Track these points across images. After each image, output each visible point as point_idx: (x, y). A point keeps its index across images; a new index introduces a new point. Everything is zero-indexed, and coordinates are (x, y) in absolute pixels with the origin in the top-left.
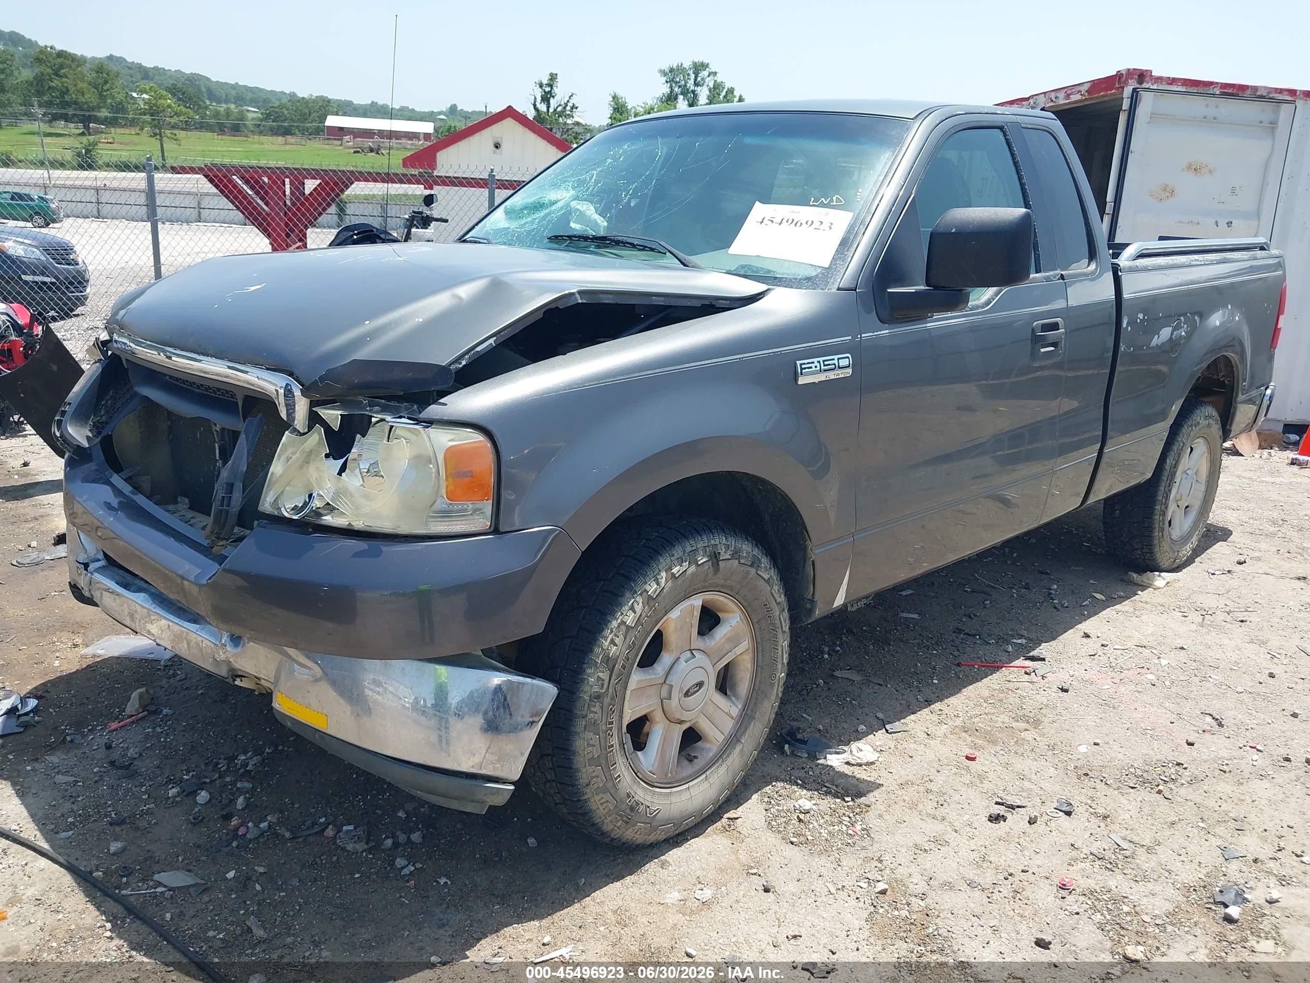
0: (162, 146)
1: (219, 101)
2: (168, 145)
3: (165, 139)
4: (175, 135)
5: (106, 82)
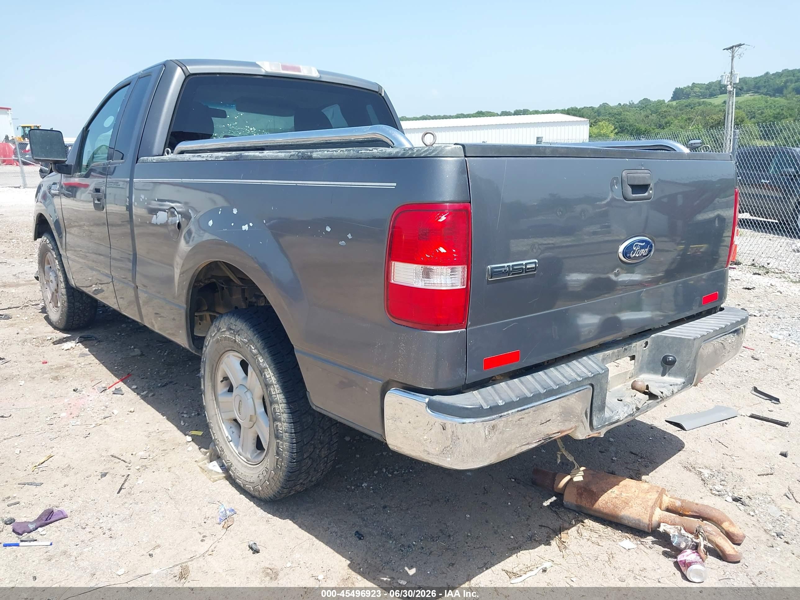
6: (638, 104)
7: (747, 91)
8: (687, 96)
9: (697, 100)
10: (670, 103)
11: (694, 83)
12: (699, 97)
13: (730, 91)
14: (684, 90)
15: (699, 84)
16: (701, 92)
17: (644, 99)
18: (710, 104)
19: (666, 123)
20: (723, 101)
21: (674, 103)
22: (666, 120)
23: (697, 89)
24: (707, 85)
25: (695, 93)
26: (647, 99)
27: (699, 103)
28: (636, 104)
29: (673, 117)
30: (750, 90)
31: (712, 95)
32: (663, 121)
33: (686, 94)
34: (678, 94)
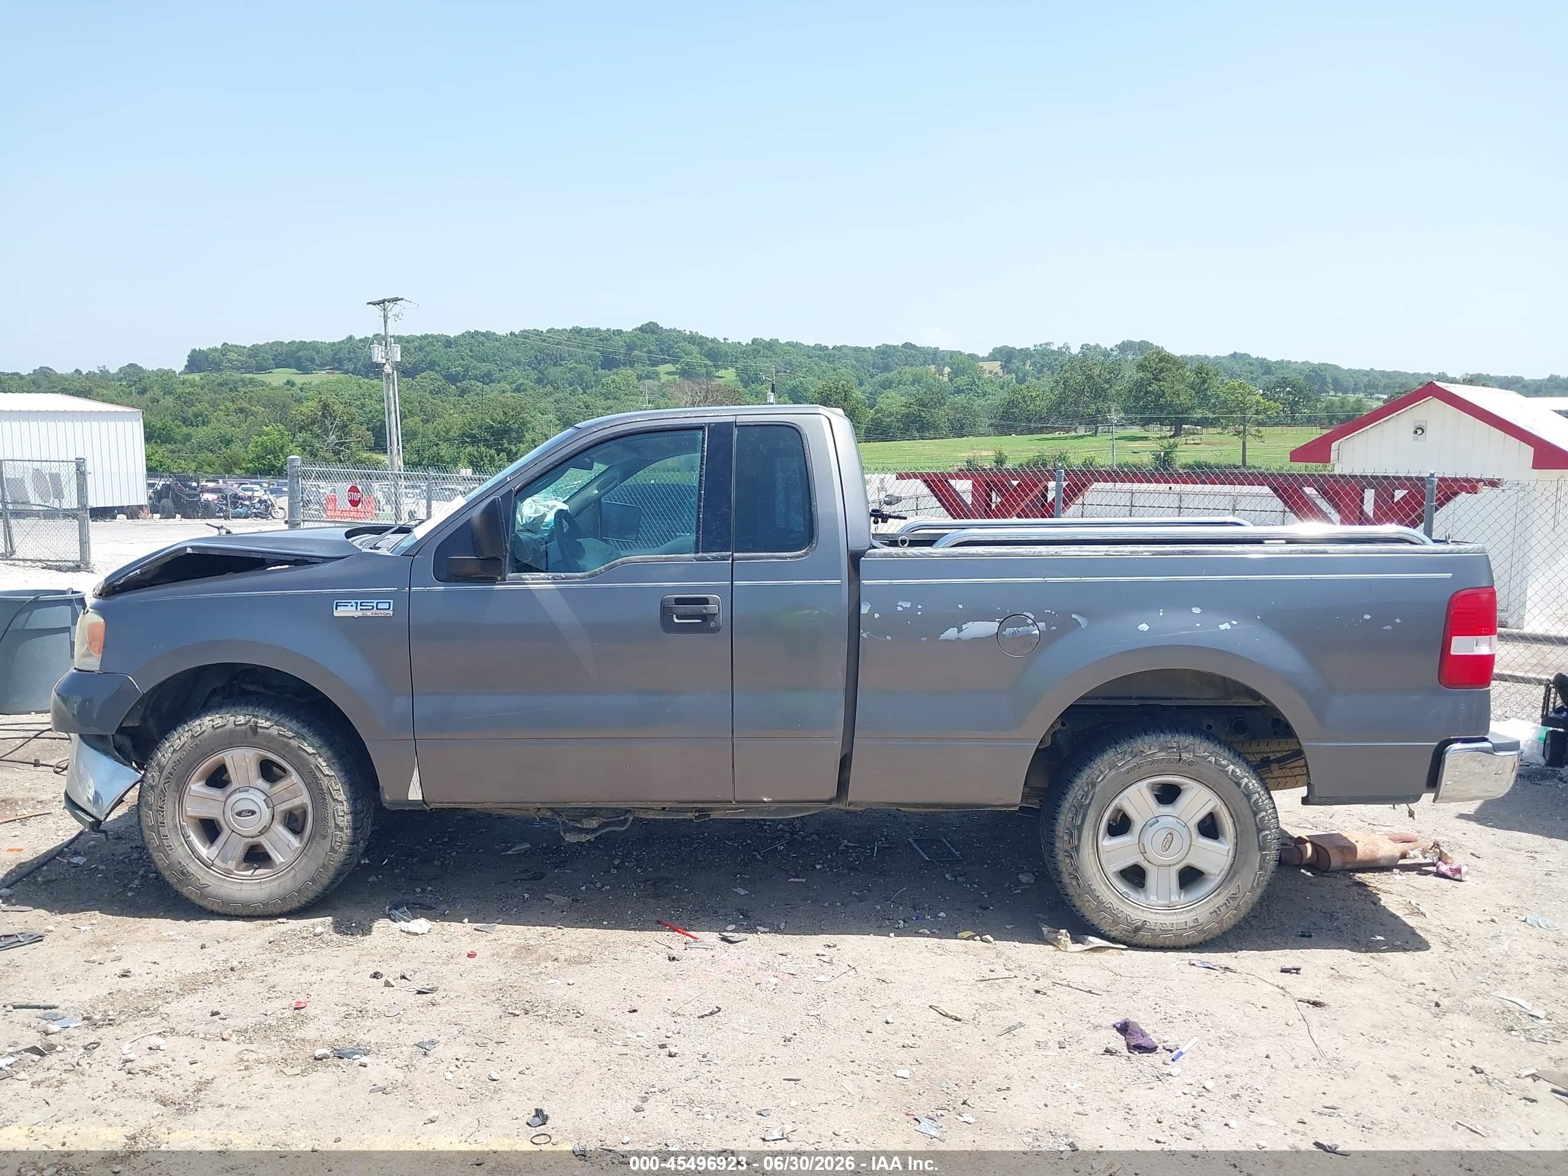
0: (1244, 444)
1: (1345, 391)
2: (1251, 443)
3: (1249, 438)
4: (1259, 432)
5: (1204, 382)
6: (117, 373)
7: (322, 366)
8: (217, 366)
9: (237, 376)
10: (186, 377)
11: (225, 344)
12: (239, 369)
13: (388, 375)
14: (208, 355)
15: (236, 346)
16: (240, 361)
17: (130, 365)
18: (263, 384)
19: (196, 416)
20: (285, 381)
21: (196, 377)
22: (195, 409)
23: (232, 356)
24: (250, 349)
25: (230, 361)
26: (136, 365)
27: (242, 380)
28: (114, 374)
29: (208, 406)
30: (326, 365)
31: (261, 368)
32: (190, 412)
33: (213, 363)
34: (197, 361)
